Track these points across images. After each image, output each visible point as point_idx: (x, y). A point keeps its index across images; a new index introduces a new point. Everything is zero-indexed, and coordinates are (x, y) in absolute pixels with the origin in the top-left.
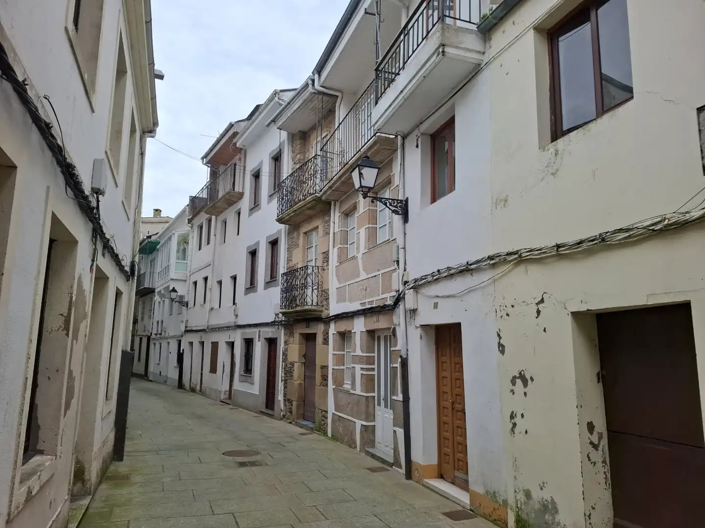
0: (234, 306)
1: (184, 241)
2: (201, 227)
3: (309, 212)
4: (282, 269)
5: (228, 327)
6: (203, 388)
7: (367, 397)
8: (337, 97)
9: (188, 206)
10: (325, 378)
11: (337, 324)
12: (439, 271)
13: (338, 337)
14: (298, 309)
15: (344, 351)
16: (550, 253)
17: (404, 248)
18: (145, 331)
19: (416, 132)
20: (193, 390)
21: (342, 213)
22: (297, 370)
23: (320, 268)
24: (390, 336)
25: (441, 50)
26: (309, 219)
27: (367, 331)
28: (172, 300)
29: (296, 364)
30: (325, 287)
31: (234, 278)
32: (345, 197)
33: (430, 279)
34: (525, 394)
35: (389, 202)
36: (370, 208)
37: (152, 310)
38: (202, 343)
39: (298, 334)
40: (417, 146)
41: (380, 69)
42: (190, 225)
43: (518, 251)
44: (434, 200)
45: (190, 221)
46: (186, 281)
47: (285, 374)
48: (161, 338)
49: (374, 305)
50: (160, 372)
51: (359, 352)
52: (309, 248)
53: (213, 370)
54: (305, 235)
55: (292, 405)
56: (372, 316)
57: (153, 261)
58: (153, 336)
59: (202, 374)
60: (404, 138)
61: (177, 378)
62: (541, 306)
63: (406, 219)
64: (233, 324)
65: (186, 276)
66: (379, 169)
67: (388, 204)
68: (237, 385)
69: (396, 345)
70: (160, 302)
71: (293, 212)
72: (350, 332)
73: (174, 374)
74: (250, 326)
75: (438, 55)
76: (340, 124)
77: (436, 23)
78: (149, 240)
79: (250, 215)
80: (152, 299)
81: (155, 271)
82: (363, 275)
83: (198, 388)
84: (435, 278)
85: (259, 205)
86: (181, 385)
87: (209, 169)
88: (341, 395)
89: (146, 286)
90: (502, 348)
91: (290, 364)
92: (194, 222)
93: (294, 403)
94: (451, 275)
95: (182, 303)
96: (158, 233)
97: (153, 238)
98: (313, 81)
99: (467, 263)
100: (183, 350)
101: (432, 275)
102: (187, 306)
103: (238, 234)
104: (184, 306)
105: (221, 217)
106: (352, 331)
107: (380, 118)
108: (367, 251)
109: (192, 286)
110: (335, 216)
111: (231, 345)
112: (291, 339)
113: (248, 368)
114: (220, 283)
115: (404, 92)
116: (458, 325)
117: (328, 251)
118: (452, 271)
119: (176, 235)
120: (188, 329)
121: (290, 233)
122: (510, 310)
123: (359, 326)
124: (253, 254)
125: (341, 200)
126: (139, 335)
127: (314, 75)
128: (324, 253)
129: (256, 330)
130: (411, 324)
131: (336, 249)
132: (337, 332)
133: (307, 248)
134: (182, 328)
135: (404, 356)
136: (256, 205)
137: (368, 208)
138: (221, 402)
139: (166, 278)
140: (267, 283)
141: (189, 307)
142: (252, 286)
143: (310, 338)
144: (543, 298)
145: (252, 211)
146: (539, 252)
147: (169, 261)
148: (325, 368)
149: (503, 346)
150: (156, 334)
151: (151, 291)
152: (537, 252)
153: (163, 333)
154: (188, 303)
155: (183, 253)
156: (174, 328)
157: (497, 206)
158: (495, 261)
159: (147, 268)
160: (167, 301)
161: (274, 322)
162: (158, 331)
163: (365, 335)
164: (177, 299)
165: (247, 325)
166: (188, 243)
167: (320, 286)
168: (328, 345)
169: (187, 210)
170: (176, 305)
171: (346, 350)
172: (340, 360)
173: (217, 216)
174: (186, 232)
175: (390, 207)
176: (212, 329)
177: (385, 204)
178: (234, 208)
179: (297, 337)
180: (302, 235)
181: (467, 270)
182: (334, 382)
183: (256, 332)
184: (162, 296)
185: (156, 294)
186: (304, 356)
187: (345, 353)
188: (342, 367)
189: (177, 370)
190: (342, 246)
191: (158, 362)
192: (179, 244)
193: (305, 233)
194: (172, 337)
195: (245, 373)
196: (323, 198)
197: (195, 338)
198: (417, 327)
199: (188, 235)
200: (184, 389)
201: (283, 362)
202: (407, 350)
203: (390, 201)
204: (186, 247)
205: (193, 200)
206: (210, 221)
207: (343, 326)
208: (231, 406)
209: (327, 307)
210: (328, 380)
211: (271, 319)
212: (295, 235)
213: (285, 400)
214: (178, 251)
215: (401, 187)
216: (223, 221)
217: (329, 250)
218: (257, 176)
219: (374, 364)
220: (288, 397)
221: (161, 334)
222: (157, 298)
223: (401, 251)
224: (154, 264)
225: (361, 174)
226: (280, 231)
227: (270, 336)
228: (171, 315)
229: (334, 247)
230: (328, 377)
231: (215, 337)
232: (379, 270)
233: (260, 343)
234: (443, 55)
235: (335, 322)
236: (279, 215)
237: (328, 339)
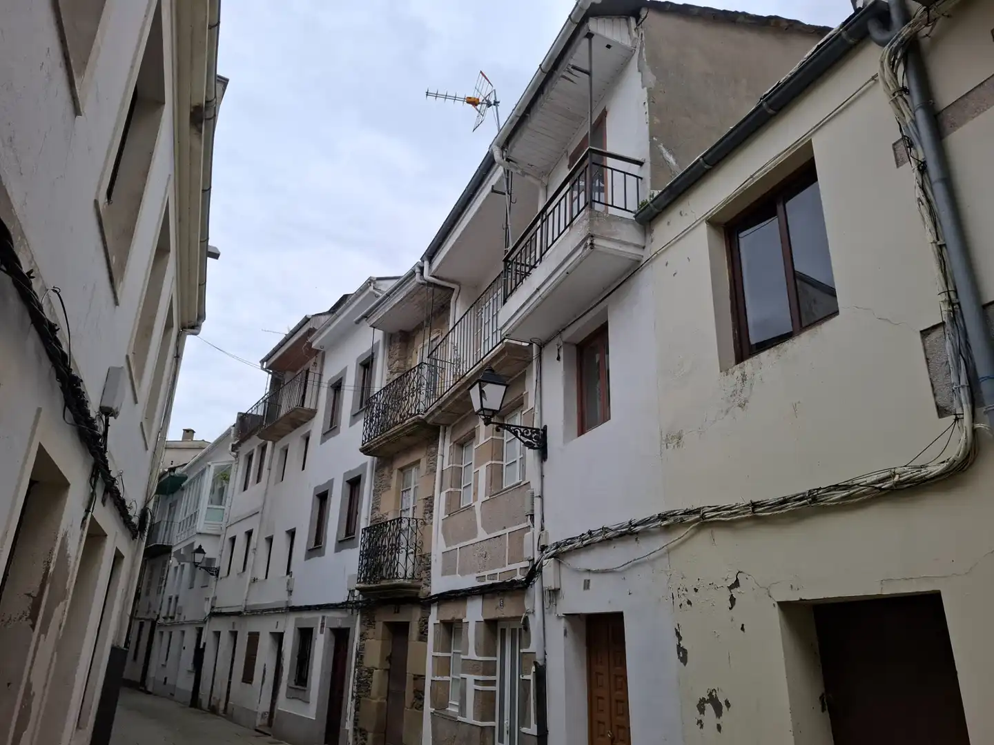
0: (288, 576)
1: (223, 476)
2: (250, 457)
3: (408, 440)
4: (363, 522)
5: (277, 609)
6: (230, 706)
7: (482, 727)
8: (453, 290)
9: (234, 426)
10: (419, 695)
11: (442, 609)
12: (590, 533)
13: (441, 629)
14: (384, 583)
15: (450, 652)
16: (744, 514)
17: (541, 497)
18: (148, 612)
19: (557, 340)
20: (213, 710)
21: (454, 442)
22: (377, 682)
23: (420, 522)
24: (520, 629)
25: (589, 242)
26: (408, 450)
27: (486, 621)
28: (196, 565)
29: (375, 671)
30: (425, 551)
31: (292, 534)
32: (458, 420)
33: (578, 544)
34: (719, 727)
35: (521, 432)
36: (494, 437)
37: (163, 580)
38: (234, 634)
39: (381, 623)
40: (558, 359)
41: (510, 259)
42: (235, 454)
43: (700, 509)
44: (582, 431)
45: (234, 448)
46: (219, 536)
47: (358, 687)
48: (173, 625)
49: (497, 581)
50: (166, 679)
51: (472, 655)
52: (405, 491)
53: (248, 677)
54: (400, 472)
55: (366, 739)
56: (493, 598)
57: (173, 506)
58: (161, 621)
59: (230, 683)
60: (541, 347)
61: (191, 690)
62: (735, 592)
63: (543, 455)
64: (284, 605)
65: (219, 528)
66: (507, 386)
67: (519, 434)
68: (283, 705)
69: (528, 646)
70: (176, 568)
71: (384, 440)
72: (461, 621)
73: (185, 683)
74: (308, 608)
75: (586, 247)
76: (455, 326)
77: (582, 210)
78: (172, 474)
79: (323, 441)
80: (165, 563)
81: (175, 520)
82: (482, 535)
83: (222, 706)
84: (585, 542)
85: (337, 429)
86: (195, 702)
87: (270, 376)
89: (159, 542)
90: (683, 654)
91: (366, 671)
92: (240, 449)
93: (370, 736)
94: (607, 539)
95: (211, 569)
96: (186, 464)
97: (178, 471)
98: (422, 269)
99: (630, 523)
100: (205, 644)
101: (582, 538)
102: (217, 575)
103: (303, 469)
104: (212, 574)
105: (281, 444)
106: (464, 621)
107: (510, 320)
108: (488, 498)
109: (228, 544)
110: (445, 447)
111: (278, 638)
112: (371, 631)
113: (301, 678)
114: (270, 540)
115: (542, 291)
116: (619, 616)
117: (432, 497)
118: (610, 534)
119: (212, 467)
120: (216, 610)
121: (378, 469)
122: (692, 596)
123: (474, 612)
124: (323, 498)
125: (453, 424)
126: (139, 619)
127: (423, 262)
128: (426, 499)
129: (318, 615)
130: (550, 613)
131: (444, 493)
132: (441, 621)
133: (403, 492)
134: (205, 610)
135: (541, 663)
136: (332, 427)
137: (491, 437)
138: (257, 730)
139: (190, 531)
140: (340, 542)
141: (219, 577)
142: (317, 547)
143: (399, 631)
144: (737, 580)
145: (326, 436)
146: (729, 512)
147: (197, 507)
148: (420, 678)
149: (685, 652)
150: (165, 618)
151: (166, 550)
152: (725, 513)
153: (177, 615)
154: (218, 571)
155: (219, 494)
156: (194, 609)
157: (668, 444)
158: (669, 522)
159: (162, 514)
160: (187, 566)
161: (347, 602)
162: (168, 613)
163: (482, 627)
164: (204, 565)
165: (306, 606)
166: (228, 480)
167: (418, 549)
168: (426, 641)
169: (233, 432)
170: (200, 573)
171: (453, 651)
172: (443, 666)
173: (274, 443)
174: (228, 463)
175: (522, 438)
176: (252, 611)
177: (515, 434)
178: (302, 431)
179: (379, 626)
180: (396, 472)
181: (629, 533)
182: (434, 703)
183: (317, 618)
184: (180, 557)
185: (172, 555)
186: (389, 659)
187: (451, 655)
188: (446, 678)
189: (193, 677)
190: (452, 490)
191: (164, 663)
192: (214, 481)
193: (401, 470)
194: (191, 623)
195: (296, 684)
196: (428, 422)
197: (224, 626)
198: (559, 617)
199: (230, 468)
200: (201, 709)
201: (356, 667)
202: (546, 654)
203: (522, 430)
204: (225, 484)
205: (242, 417)
206: (263, 448)
207: (450, 612)
208: (269, 739)
209: (427, 582)
210: (423, 699)
211: (341, 597)
212: (386, 471)
213: (355, 730)
214: (213, 491)
215: (537, 410)
216: (283, 449)
217: (433, 494)
218: (337, 388)
219: (494, 674)
220: (361, 725)
221: (172, 618)
222: (173, 562)
223: (537, 501)
224: (175, 509)
225: (482, 393)
226: (364, 465)
227: (339, 624)
228: (191, 588)
229: (441, 492)
230: (424, 694)
231: (254, 625)
232: (505, 528)
233: (323, 636)
234: (591, 248)
235: (438, 605)
236: (365, 443)
237: (427, 631)
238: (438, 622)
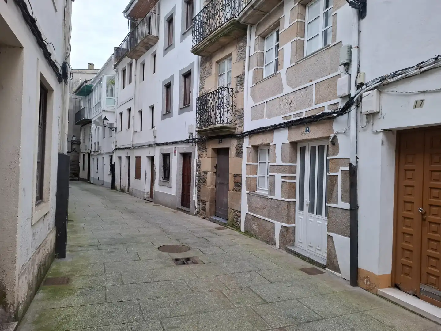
0: (153, 129)
1: (112, 83)
2: (124, 71)
4: (195, 94)
5: (149, 145)
6: (130, 190)
9: (113, 54)
10: (238, 185)
11: (252, 139)
13: (252, 150)
14: (212, 127)
15: (257, 162)
18: (86, 150)
20: (123, 191)
21: (259, 35)
22: (210, 178)
23: (234, 90)
26: (222, 48)
28: (105, 126)
29: (208, 173)
30: (239, 107)
31: (153, 108)
37: (90, 135)
38: (129, 158)
39: (211, 149)
42: (116, 70)
45: (115, 66)
46: (114, 112)
47: (199, 180)
48: (98, 155)
50: (98, 178)
51: (279, 162)
52: (221, 76)
53: (138, 176)
54: (217, 64)
55: (205, 205)
57: (89, 101)
58: (92, 153)
59: (129, 179)
61: (111, 182)
64: (152, 143)
65: (114, 109)
68: (158, 189)
70: (96, 129)
73: (108, 179)
74: (167, 144)
78: (86, 84)
79: (165, 54)
80: (90, 127)
81: (91, 107)
82: (288, 90)
83: (127, 189)
85: (173, 46)
86: (113, 187)
87: (130, 21)
88: (254, 199)
89: (86, 117)
91: (203, 173)
92: (118, 66)
95: (112, 128)
96: (92, 79)
97: (89, 83)
100: (114, 162)
102: (116, 131)
103: (154, 72)
104: (113, 131)
105: (140, 60)
106: (272, 144)
108: (294, 64)
109: (119, 116)
110: (251, 40)
111: (152, 159)
112: (204, 154)
113: (166, 176)
114: (141, 112)
117: (243, 75)
119: (106, 77)
120: (118, 147)
121: (202, 64)
124: (168, 86)
126: (82, 153)
128: (238, 77)
129: (173, 147)
131: (251, 71)
132: (252, 146)
133: (219, 76)
134: (112, 147)
136: (170, 44)
138: (145, 200)
139: (99, 110)
140: (181, 109)
142: (168, 112)
143: (223, 152)
145: (166, 50)
147: (101, 98)
148: (238, 176)
150: (94, 152)
151: (89, 122)
153: (99, 151)
154: (116, 129)
155: (111, 92)
156: (107, 147)
159: (85, 105)
160: (101, 128)
161: (189, 139)
162: (95, 150)
163: (288, 147)
164: (109, 126)
165: (165, 143)
166: (114, 84)
167: (234, 107)
168: (242, 157)
169: (113, 58)
170: (107, 130)
171: (259, 162)
172: (253, 170)
173: (136, 60)
174: (113, 75)
176: (136, 147)
178: (152, 51)
179: (209, 151)
180: (214, 65)
182: (248, 188)
183: (172, 148)
184: (96, 124)
185: (93, 123)
186: (216, 167)
187: (258, 164)
188: (255, 176)
189: (111, 177)
190: (258, 67)
191: (97, 171)
192: (108, 86)
193: (217, 62)
194: (106, 153)
195: (164, 179)
197: (123, 154)
199: (115, 78)
200: (117, 190)
201: (197, 171)
204: (113, 87)
205: (117, 50)
206: (131, 65)
207: (258, 140)
208: (153, 203)
209: (241, 125)
210: (241, 186)
211: (186, 137)
212: (207, 65)
213: (198, 200)
214: (107, 90)
216: (141, 63)
217: (244, 72)
218: (170, 20)
219: (295, 173)
220: (202, 198)
221: (97, 152)
222: (94, 126)
224: (91, 102)
226: (193, 64)
227: (185, 151)
228: (104, 138)
229: (249, 70)
230: (241, 184)
231: (138, 153)
233: (176, 157)
235: (250, 138)
236: (194, 47)
237: (242, 152)
238: (250, 146)
